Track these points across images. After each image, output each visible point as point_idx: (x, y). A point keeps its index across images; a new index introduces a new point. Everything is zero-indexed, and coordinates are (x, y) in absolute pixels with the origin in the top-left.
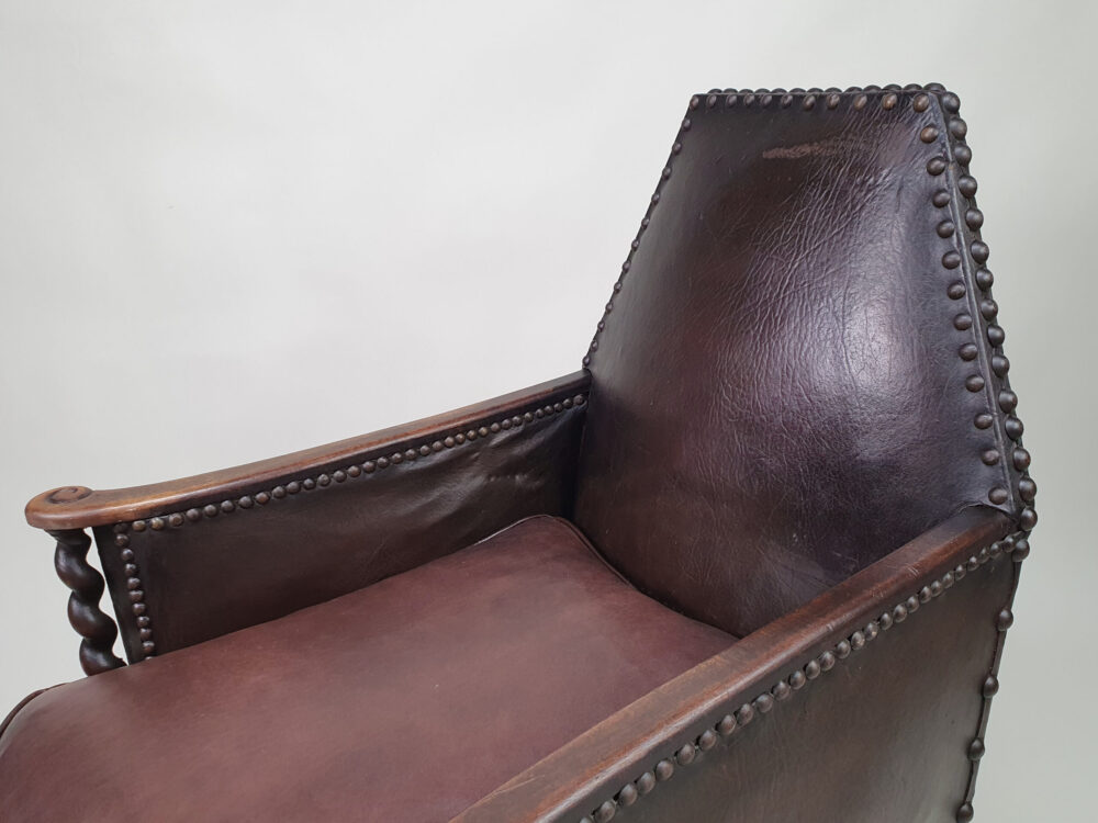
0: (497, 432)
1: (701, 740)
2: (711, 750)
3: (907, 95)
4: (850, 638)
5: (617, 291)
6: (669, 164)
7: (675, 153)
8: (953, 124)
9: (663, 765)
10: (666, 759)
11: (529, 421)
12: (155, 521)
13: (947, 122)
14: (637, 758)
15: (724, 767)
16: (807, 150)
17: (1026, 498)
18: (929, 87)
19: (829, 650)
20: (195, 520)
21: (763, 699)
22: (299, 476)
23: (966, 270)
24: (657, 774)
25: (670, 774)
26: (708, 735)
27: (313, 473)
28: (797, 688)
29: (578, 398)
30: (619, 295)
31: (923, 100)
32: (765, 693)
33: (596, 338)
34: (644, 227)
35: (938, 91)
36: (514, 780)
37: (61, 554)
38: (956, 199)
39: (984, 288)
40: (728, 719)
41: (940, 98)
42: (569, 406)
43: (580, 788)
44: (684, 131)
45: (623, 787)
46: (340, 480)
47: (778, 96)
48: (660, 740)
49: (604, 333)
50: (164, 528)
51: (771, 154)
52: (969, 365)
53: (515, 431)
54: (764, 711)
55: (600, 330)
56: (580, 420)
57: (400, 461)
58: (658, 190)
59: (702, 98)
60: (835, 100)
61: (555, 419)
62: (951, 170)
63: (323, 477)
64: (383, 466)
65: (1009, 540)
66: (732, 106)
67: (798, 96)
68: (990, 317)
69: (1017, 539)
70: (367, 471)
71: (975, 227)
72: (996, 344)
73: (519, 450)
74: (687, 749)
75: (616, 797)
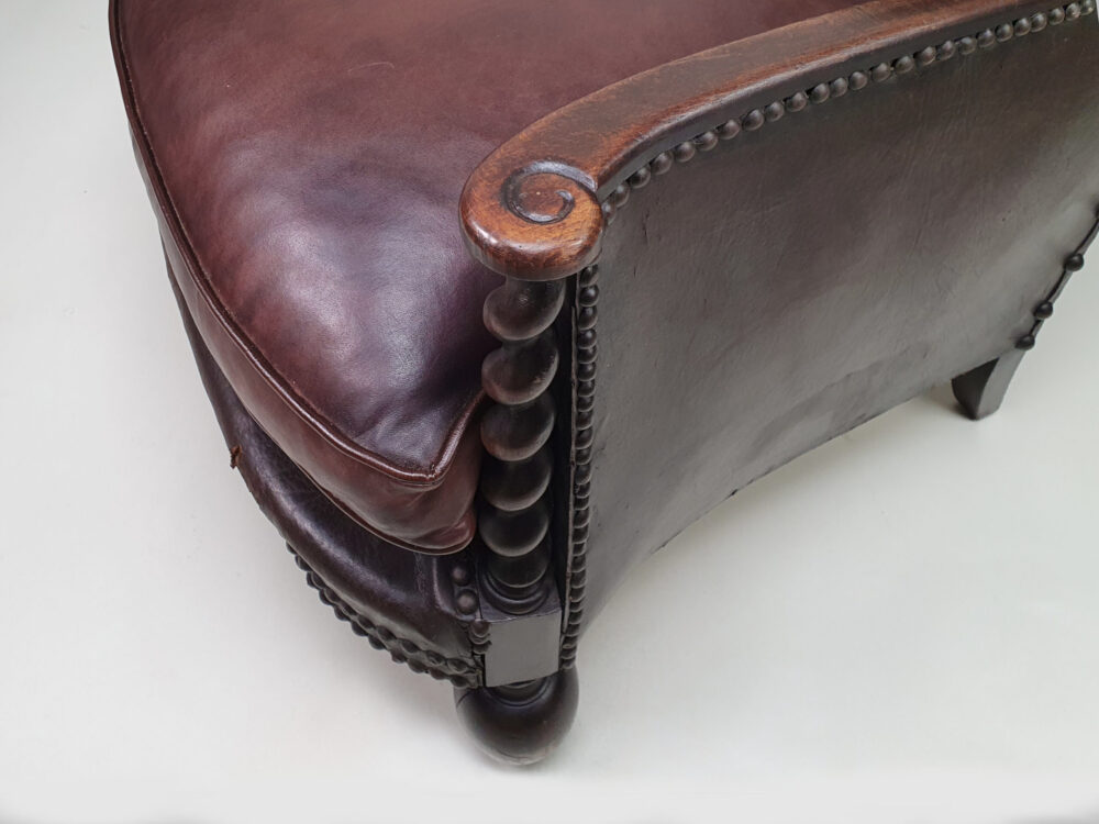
1: (899, 62)
2: (904, 75)
4: (1065, 7)
9: (858, 75)
10: (861, 71)
14: (837, 61)
15: (911, 96)
19: (1042, 12)
21: (967, 41)
24: (851, 82)
25: (864, 85)
26: (906, 60)
28: (1002, 40)
32: (970, 36)
36: (710, 51)
40: (929, 51)
43: (779, 73)
45: (818, 84)
48: (862, 51)
54: (965, 53)
74: (883, 67)
75: (809, 92)
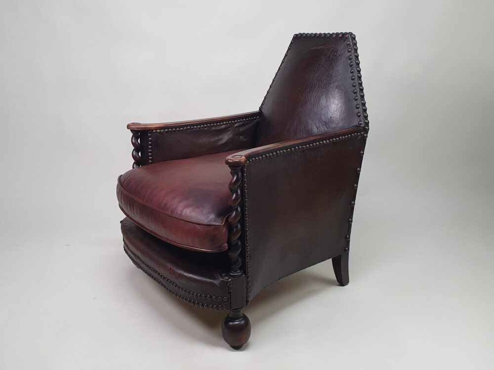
0: (236, 123)
3: (344, 34)
5: (270, 87)
6: (287, 52)
7: (289, 49)
8: (354, 41)
11: (245, 121)
12: (158, 131)
13: (352, 41)
16: (322, 47)
17: (367, 124)
18: (349, 33)
20: (167, 132)
22: (190, 125)
23: (356, 73)
27: (193, 125)
29: (258, 117)
30: (271, 88)
31: (347, 36)
33: (264, 101)
34: (279, 69)
35: (351, 34)
37: (134, 138)
38: (354, 57)
39: (360, 78)
41: (351, 36)
42: (255, 119)
44: (291, 43)
46: (199, 128)
47: (316, 34)
49: (266, 99)
50: (159, 133)
51: (313, 48)
52: (355, 95)
53: (241, 123)
55: (265, 98)
56: (258, 124)
57: (212, 126)
58: (284, 59)
59: (296, 35)
60: (328, 35)
61: (251, 122)
62: (353, 51)
63: (195, 127)
64: (209, 127)
65: (362, 133)
66: (304, 37)
67: (320, 34)
68: (361, 84)
69: (364, 133)
70: (206, 127)
71: (358, 64)
72: (362, 90)
73: (241, 129)
